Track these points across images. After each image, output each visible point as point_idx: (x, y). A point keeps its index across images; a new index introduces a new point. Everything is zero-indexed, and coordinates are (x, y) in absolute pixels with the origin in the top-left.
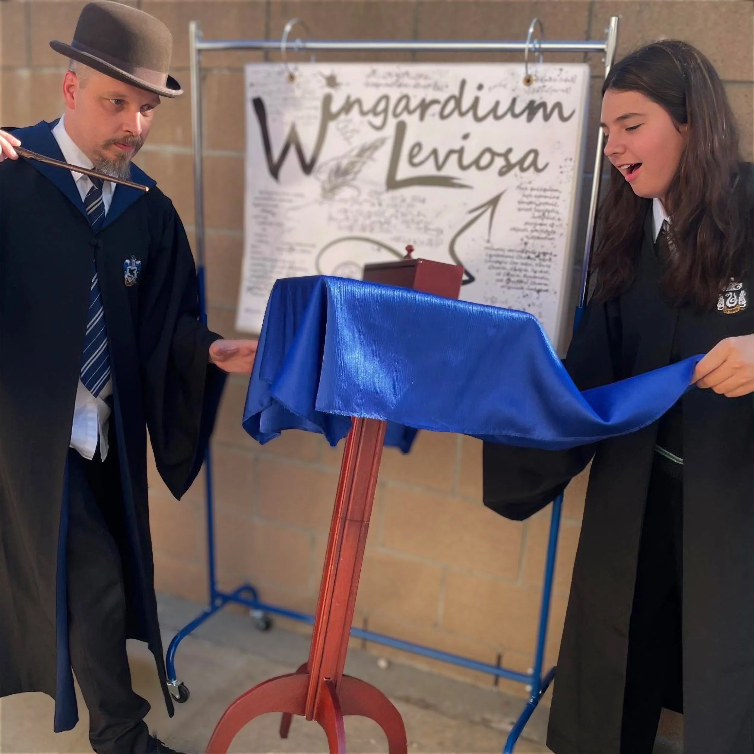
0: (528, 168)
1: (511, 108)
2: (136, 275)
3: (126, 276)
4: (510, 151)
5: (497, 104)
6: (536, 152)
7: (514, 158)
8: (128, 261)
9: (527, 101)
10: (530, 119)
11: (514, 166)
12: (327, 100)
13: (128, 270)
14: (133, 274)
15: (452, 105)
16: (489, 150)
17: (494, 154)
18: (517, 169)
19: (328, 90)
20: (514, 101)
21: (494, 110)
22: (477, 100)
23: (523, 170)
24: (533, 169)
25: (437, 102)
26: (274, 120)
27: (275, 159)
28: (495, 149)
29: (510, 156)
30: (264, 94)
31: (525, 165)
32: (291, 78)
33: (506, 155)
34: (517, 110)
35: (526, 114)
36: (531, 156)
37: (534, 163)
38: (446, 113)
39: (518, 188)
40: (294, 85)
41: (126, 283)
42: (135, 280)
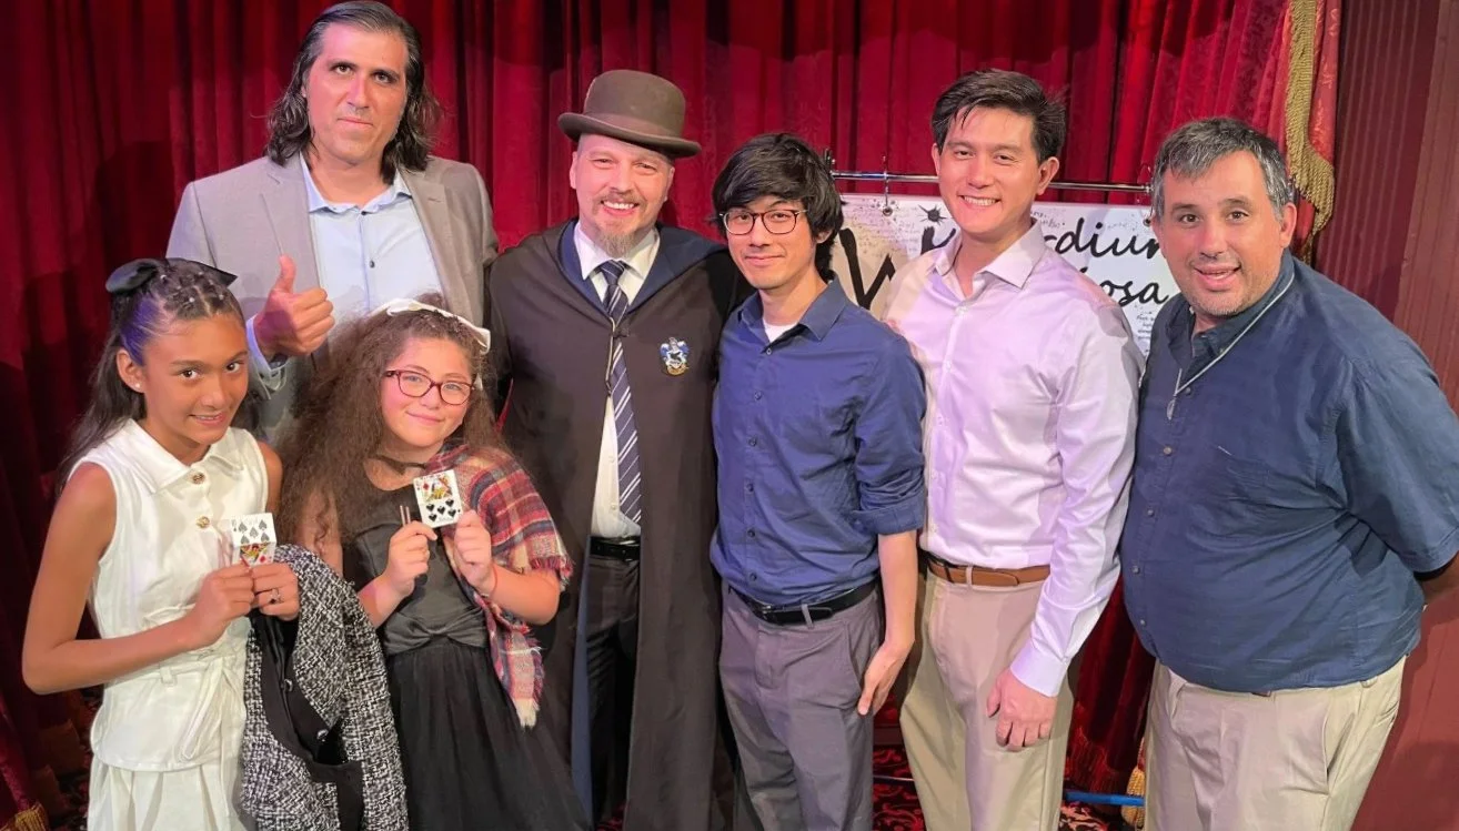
0: (1148, 300)
1: (1131, 246)
2: (684, 360)
3: (668, 363)
4: (1130, 283)
5: (1117, 241)
6: (1156, 286)
7: (1133, 291)
8: (665, 346)
9: (1148, 241)
10: (1150, 256)
11: (1134, 298)
12: (929, 233)
13: (669, 356)
14: (679, 359)
15: (1069, 240)
16: (1108, 283)
17: (1113, 287)
18: (1137, 300)
19: (930, 224)
20: (1134, 239)
21: (1114, 246)
22: (1095, 237)
23: (1142, 301)
24: (1152, 300)
25: (1053, 238)
26: (865, 252)
27: (866, 289)
28: (1114, 283)
29: (1130, 289)
30: (854, 226)
31: (1146, 297)
32: (888, 211)
33: (1126, 288)
34: (1137, 248)
35: (1146, 251)
36: (1152, 289)
37: (1154, 295)
38: (1062, 247)
39: (1138, 317)
40: (890, 218)
41: (669, 368)
42: (684, 367)
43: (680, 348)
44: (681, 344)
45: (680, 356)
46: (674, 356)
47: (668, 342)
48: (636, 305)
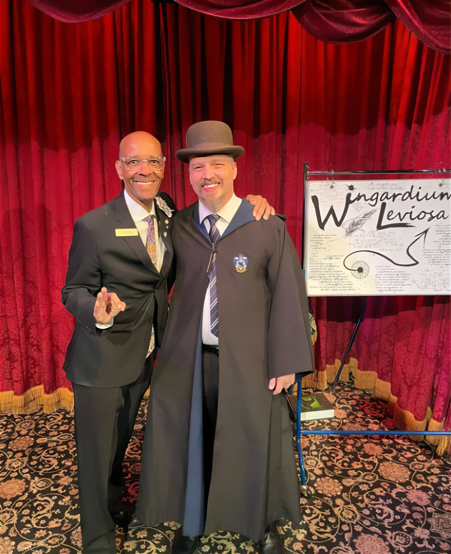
1: (433, 196)
2: (245, 266)
3: (236, 267)
4: (432, 211)
5: (427, 194)
6: (444, 212)
7: (434, 214)
8: (237, 258)
9: (440, 193)
10: (441, 199)
11: (434, 217)
12: (349, 195)
13: (238, 263)
14: (243, 265)
15: (407, 195)
16: (423, 212)
17: (425, 213)
18: (436, 218)
19: (349, 191)
20: (435, 193)
21: (426, 196)
22: (418, 193)
23: (438, 218)
24: (442, 218)
25: (401, 194)
26: (322, 205)
27: (323, 221)
28: (426, 211)
29: (432, 214)
30: (318, 194)
31: (439, 217)
32: (332, 187)
33: (431, 213)
34: (436, 196)
35: (439, 197)
36: (442, 213)
37: (443, 216)
38: (404, 198)
39: (436, 225)
40: (333, 190)
41: (237, 269)
42: (245, 269)
43: (244, 260)
44: (245, 258)
45: (243, 264)
46: (241, 264)
47: (238, 257)
48: (223, 237)
